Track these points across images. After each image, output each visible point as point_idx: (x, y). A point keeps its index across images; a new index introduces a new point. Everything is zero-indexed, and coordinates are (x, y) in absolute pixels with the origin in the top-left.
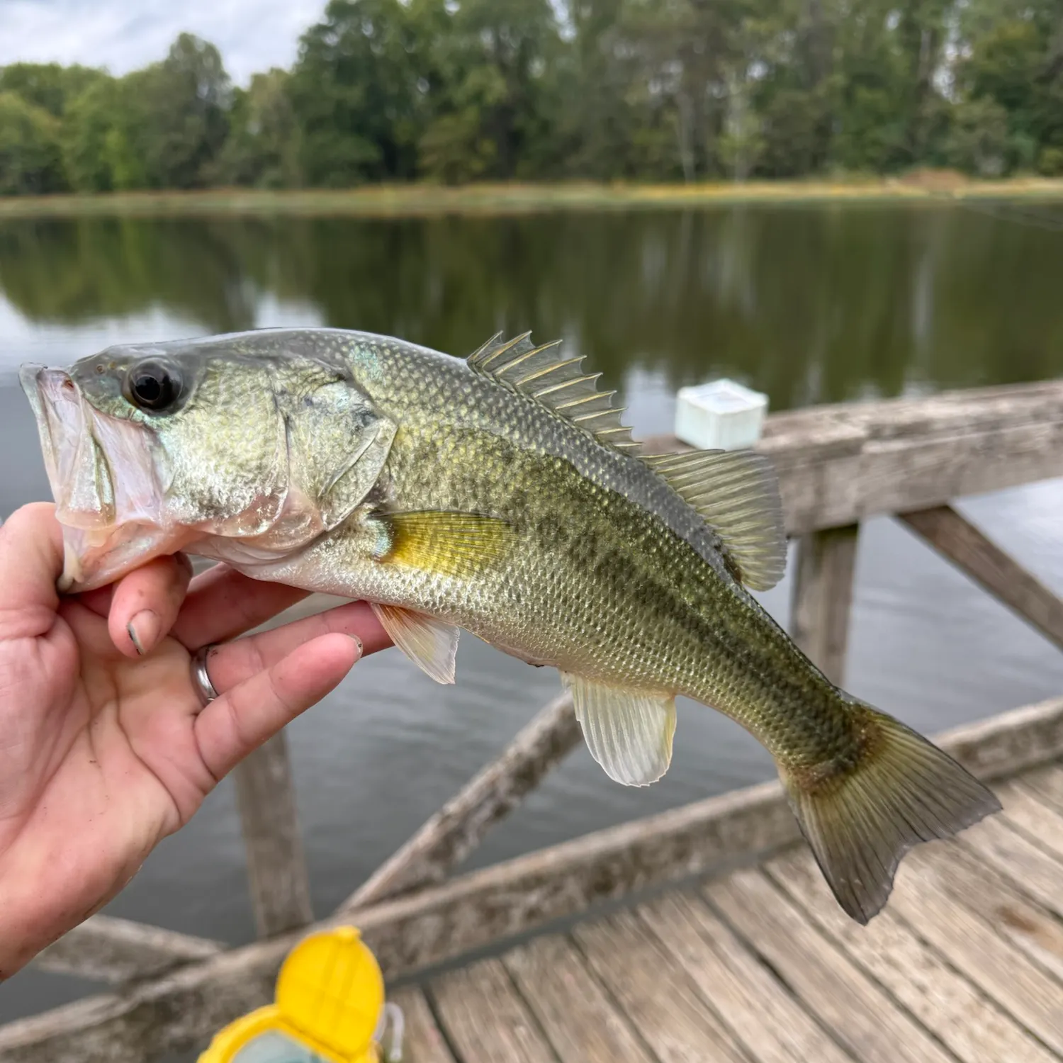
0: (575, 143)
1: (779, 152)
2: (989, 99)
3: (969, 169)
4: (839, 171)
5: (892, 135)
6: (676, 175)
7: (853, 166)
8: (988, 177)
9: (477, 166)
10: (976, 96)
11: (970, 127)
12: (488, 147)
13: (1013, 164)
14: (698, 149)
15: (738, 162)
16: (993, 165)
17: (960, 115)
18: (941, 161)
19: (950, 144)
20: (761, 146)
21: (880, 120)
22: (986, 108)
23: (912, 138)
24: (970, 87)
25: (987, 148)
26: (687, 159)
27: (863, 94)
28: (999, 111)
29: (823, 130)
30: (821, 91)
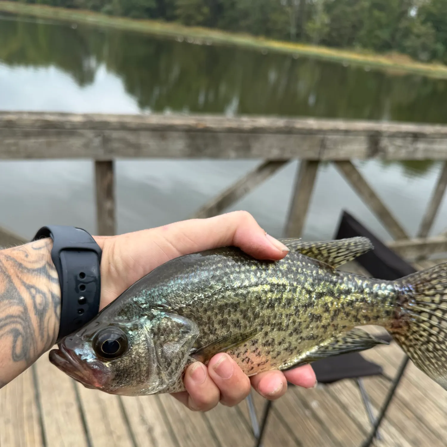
0: (246, 14)
1: (334, 34)
2: (429, 24)
3: (414, 56)
4: (358, 48)
5: (384, 35)
6: (287, 38)
7: (365, 46)
8: (422, 61)
9: (200, 18)
10: (424, 23)
11: (418, 36)
12: (206, 10)
13: (434, 57)
14: (299, 26)
15: (315, 35)
16: (424, 56)
17: (415, 30)
18: (403, 50)
19: (408, 43)
20: (326, 30)
21: (381, 26)
22: (426, 29)
23: (393, 37)
24: (423, 18)
25: (424, 48)
26: (293, 30)
27: (377, 13)
28: (432, 31)
29: (355, 27)
30: (357, 8)
